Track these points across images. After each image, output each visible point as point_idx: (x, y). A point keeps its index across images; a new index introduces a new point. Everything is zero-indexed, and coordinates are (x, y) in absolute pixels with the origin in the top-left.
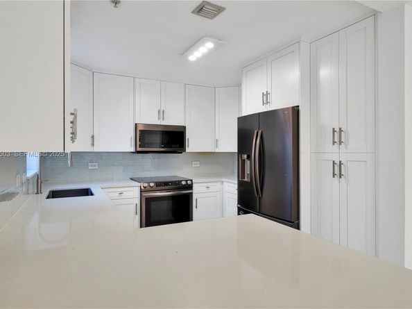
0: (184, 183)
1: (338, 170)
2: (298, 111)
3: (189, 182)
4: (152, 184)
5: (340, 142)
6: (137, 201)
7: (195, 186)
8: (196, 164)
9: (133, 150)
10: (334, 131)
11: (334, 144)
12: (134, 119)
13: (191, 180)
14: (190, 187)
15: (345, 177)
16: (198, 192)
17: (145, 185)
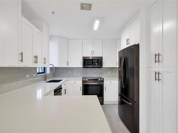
0: (100, 80)
1: (157, 76)
2: (139, 46)
3: (102, 80)
4: (86, 80)
5: (159, 61)
6: (81, 86)
7: (105, 81)
9: (82, 66)
10: (156, 55)
11: (156, 63)
12: (82, 55)
15: (161, 81)
17: (84, 80)
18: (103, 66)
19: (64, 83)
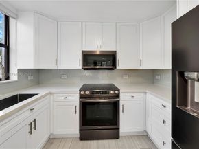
0: (112, 92)
3: (117, 92)
4: (87, 92)
7: (121, 95)
8: (126, 77)
12: (82, 48)
13: (119, 91)
14: (118, 96)
16: (124, 100)
17: (82, 93)
18: (117, 68)
19: (30, 107)
